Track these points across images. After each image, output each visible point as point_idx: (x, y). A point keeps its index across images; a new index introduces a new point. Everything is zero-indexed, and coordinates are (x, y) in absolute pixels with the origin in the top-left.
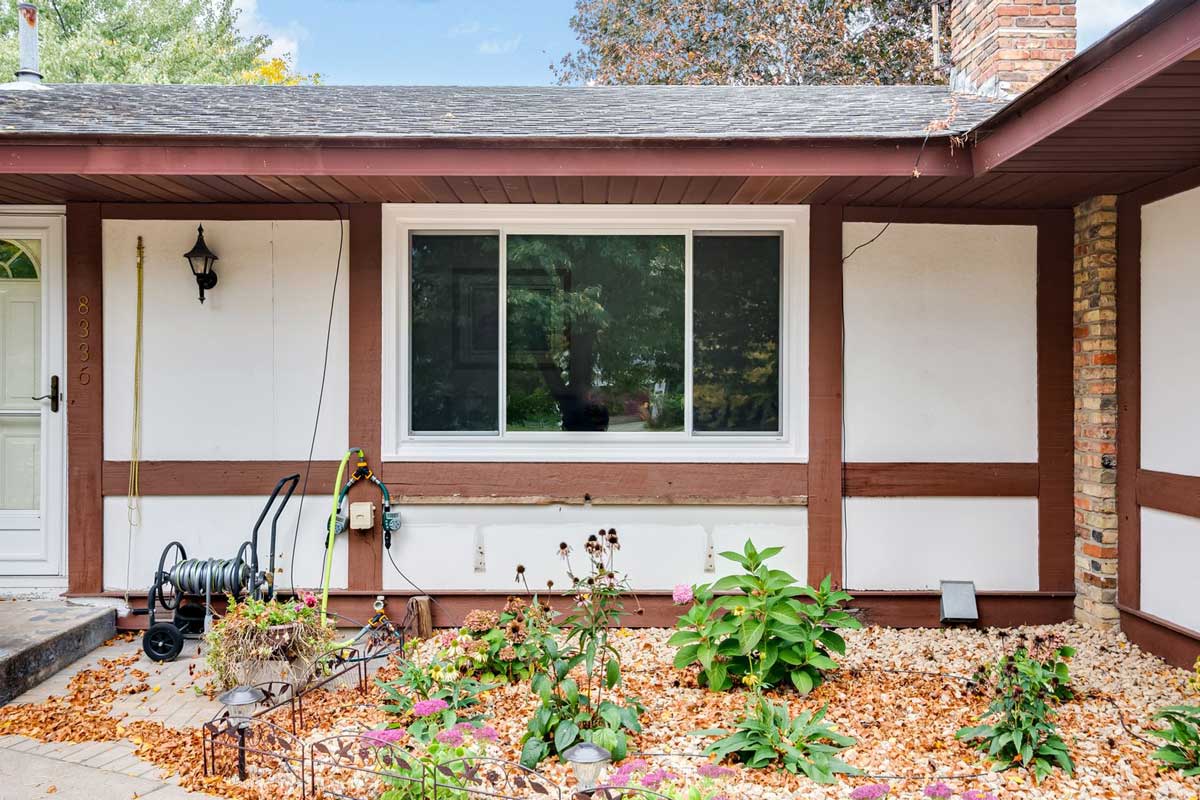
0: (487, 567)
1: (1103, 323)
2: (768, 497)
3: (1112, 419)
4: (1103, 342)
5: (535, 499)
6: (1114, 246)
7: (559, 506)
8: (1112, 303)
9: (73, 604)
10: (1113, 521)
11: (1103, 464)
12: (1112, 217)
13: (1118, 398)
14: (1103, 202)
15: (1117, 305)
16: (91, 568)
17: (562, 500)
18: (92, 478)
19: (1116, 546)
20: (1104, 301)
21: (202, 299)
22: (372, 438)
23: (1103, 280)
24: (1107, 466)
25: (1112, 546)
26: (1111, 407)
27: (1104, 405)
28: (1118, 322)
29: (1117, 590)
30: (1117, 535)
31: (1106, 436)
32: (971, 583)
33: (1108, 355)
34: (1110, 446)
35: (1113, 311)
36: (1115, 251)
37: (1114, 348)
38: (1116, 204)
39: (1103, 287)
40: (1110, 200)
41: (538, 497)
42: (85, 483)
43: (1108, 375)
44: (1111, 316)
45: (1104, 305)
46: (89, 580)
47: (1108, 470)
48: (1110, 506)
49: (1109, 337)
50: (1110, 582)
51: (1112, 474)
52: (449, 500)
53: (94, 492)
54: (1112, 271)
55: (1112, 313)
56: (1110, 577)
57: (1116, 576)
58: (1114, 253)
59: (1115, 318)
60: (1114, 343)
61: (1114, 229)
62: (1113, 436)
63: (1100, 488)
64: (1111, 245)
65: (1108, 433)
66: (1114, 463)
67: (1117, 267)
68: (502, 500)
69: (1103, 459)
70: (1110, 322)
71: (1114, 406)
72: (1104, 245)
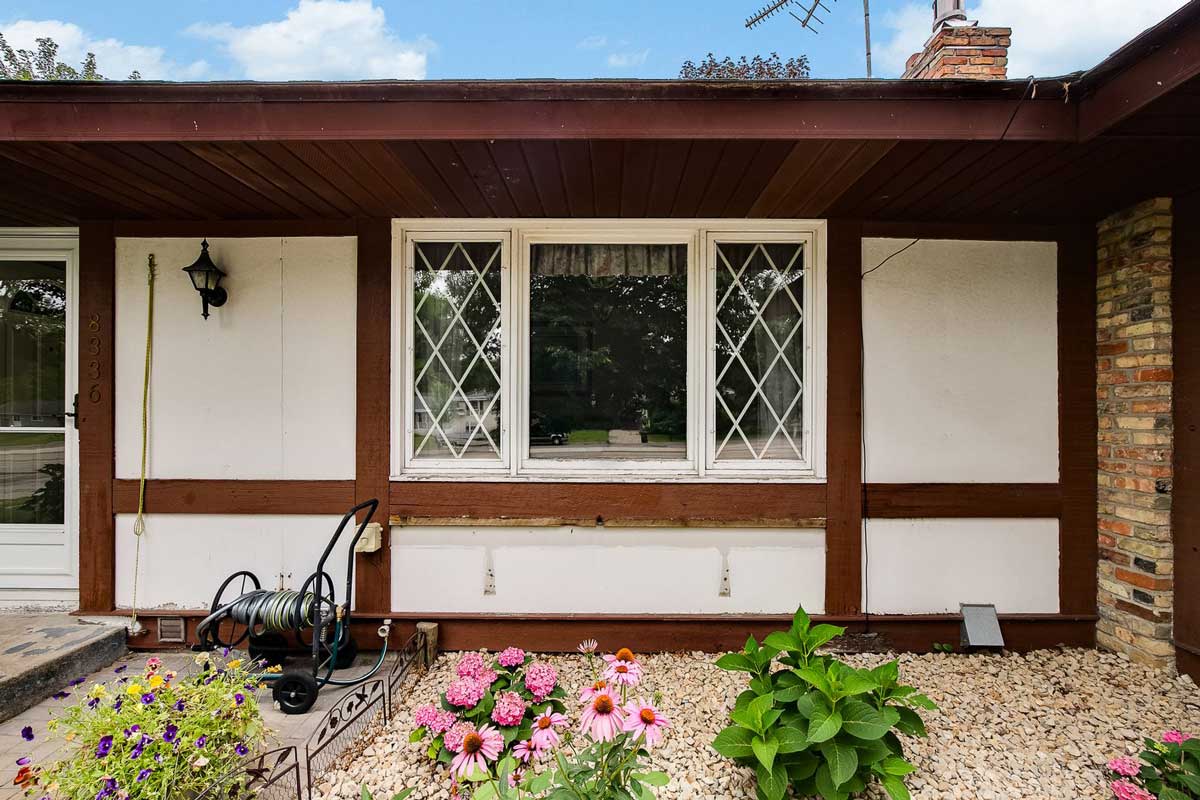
0: (496, 589)
1: (1157, 336)
2: (787, 520)
3: (1168, 441)
4: (1158, 357)
5: (546, 521)
6: (1169, 251)
7: (571, 528)
8: (1168, 314)
9: (84, 623)
10: (1168, 550)
11: (1157, 489)
12: (1167, 221)
13: (1174, 417)
14: (1156, 205)
15: (1172, 316)
16: (101, 587)
17: (574, 522)
18: (102, 496)
19: (1171, 577)
20: (1159, 312)
21: (206, 314)
22: (380, 458)
23: (1157, 289)
24: (1162, 491)
25: (1167, 577)
26: (1165, 427)
27: (1159, 424)
28: (1175, 335)
29: (1172, 624)
30: (1172, 566)
31: (1160, 459)
32: (993, 606)
33: (1163, 371)
34: (1165, 469)
35: (1168, 322)
36: (1171, 258)
37: (1170, 363)
38: (1171, 207)
39: (1156, 297)
40: (1164, 203)
41: (548, 519)
42: (95, 501)
43: (1162, 392)
44: (1166, 328)
45: (1159, 316)
46: (100, 598)
47: (1162, 495)
48: (1165, 533)
49: (1163, 352)
50: (1165, 616)
51: (1168, 500)
52: (458, 521)
53: (105, 511)
54: (1166, 280)
55: (1167, 325)
56: (1164, 610)
57: (1171, 610)
58: (1169, 260)
59: (1170, 331)
60: (1170, 357)
61: (1169, 234)
62: (1168, 458)
63: (1153, 514)
64: (1166, 251)
65: (1162, 455)
66: (1169, 488)
67: (1173, 274)
68: (512, 521)
69: (1157, 483)
70: (1165, 336)
71: (1170, 426)
72: (1158, 252)
